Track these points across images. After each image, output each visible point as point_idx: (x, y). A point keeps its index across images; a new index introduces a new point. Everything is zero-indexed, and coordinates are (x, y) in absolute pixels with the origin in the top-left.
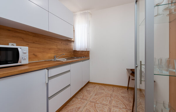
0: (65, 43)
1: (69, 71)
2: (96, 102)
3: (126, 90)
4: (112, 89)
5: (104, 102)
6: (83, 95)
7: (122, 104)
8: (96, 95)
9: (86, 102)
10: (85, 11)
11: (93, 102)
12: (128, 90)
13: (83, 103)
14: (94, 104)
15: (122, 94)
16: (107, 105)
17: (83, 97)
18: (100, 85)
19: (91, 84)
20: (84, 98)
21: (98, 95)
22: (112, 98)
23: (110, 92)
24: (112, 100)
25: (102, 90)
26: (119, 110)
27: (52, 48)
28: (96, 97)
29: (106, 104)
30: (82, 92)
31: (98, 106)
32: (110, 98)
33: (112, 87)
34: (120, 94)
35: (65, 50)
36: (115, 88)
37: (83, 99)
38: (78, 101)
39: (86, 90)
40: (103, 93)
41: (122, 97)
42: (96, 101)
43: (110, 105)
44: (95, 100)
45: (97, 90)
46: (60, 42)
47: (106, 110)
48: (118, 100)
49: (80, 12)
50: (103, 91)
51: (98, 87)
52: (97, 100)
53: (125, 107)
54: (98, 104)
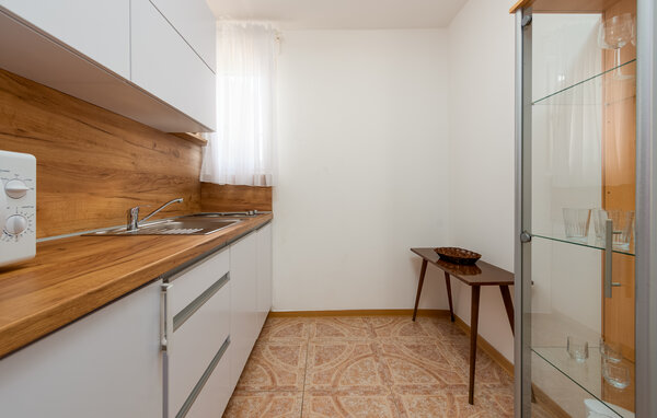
0: (166, 149)
1: (225, 278)
2: (336, 390)
3: (410, 320)
4: (365, 325)
5: (364, 383)
6: (270, 373)
7: (424, 374)
8: (319, 361)
9: (297, 399)
10: (259, 23)
11: (323, 393)
12: (414, 320)
13: (286, 405)
14: (330, 398)
15: (407, 338)
16: (378, 391)
17: (273, 380)
18: (317, 320)
19: (279, 320)
20: (279, 384)
21: (328, 360)
22: (384, 360)
23: (366, 340)
24: (386, 366)
25: (334, 338)
26: (428, 399)
27: (116, 171)
28: (326, 367)
29: (374, 385)
30: (258, 362)
31: (352, 404)
32: (377, 361)
33: (360, 318)
34: (398, 338)
35: (169, 181)
36: (376, 322)
37: (279, 390)
38: (258, 405)
39: (271, 348)
40: (343, 347)
41: (412, 347)
42: (334, 386)
43: (389, 386)
44: (329, 381)
45: (314, 338)
46: (148, 143)
47: (386, 409)
48: (406, 364)
49: (237, 22)
50: (337, 341)
51: (310, 327)
52: (336, 380)
53: (438, 383)
54: (345, 393)
